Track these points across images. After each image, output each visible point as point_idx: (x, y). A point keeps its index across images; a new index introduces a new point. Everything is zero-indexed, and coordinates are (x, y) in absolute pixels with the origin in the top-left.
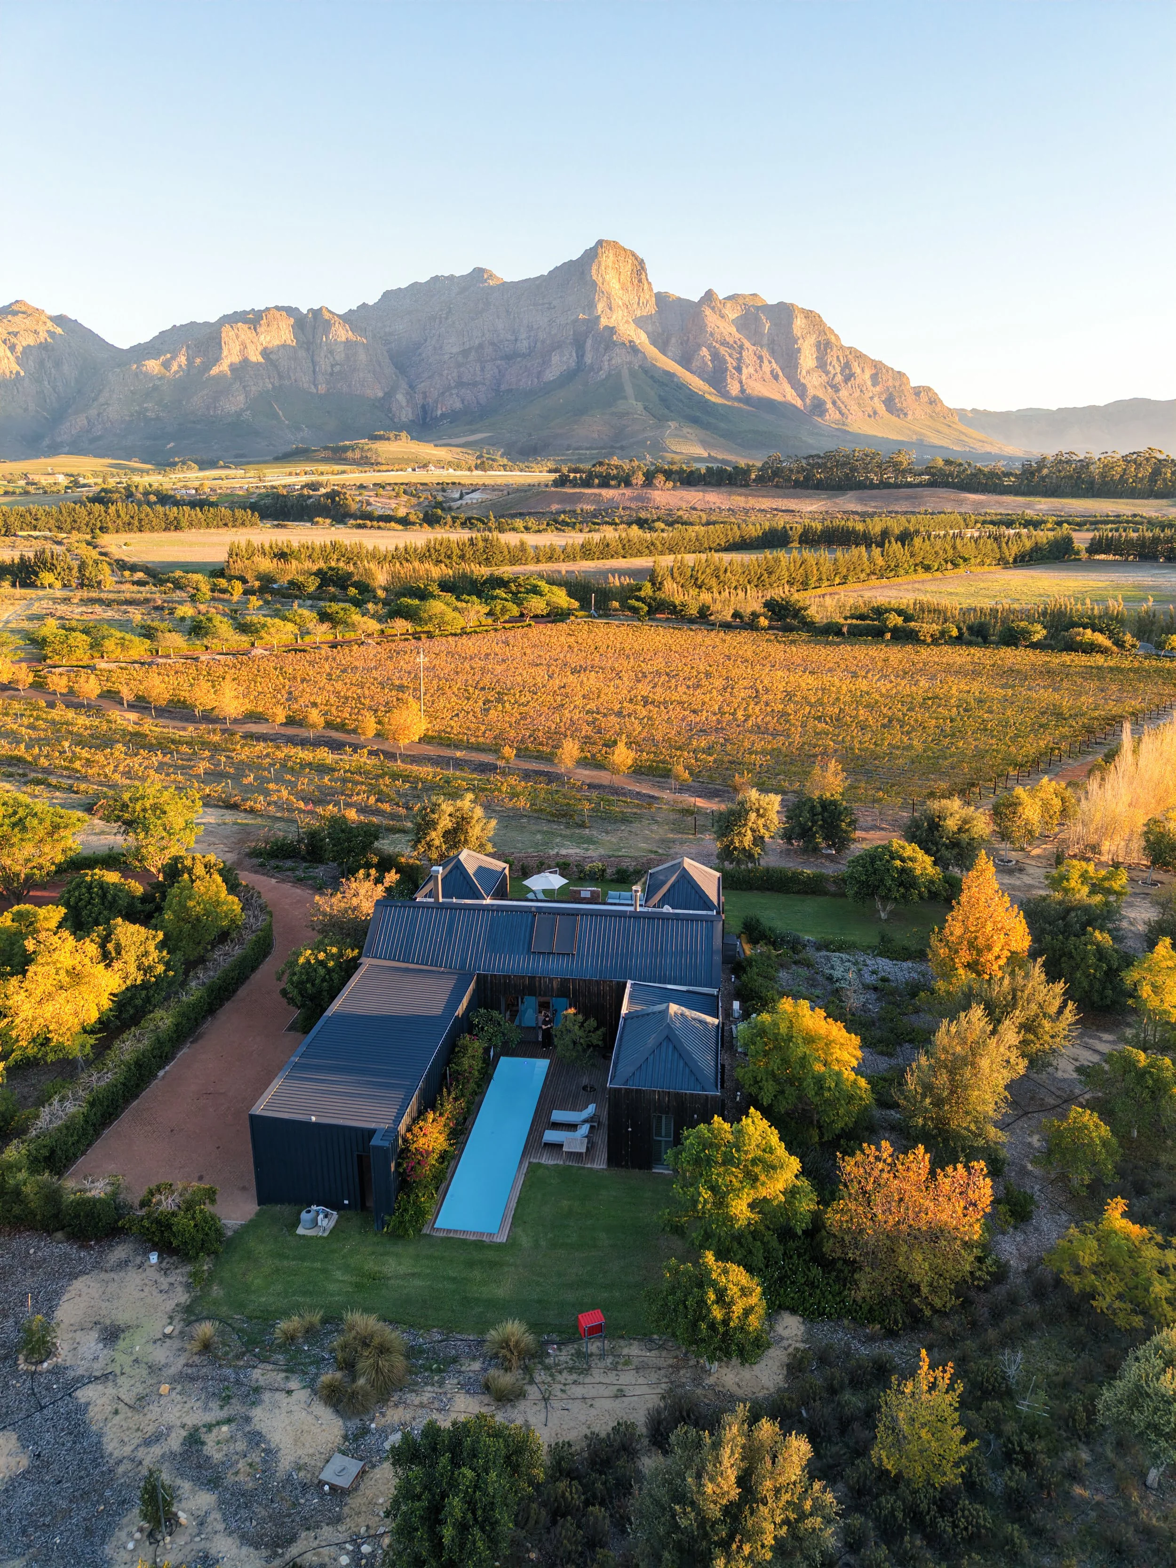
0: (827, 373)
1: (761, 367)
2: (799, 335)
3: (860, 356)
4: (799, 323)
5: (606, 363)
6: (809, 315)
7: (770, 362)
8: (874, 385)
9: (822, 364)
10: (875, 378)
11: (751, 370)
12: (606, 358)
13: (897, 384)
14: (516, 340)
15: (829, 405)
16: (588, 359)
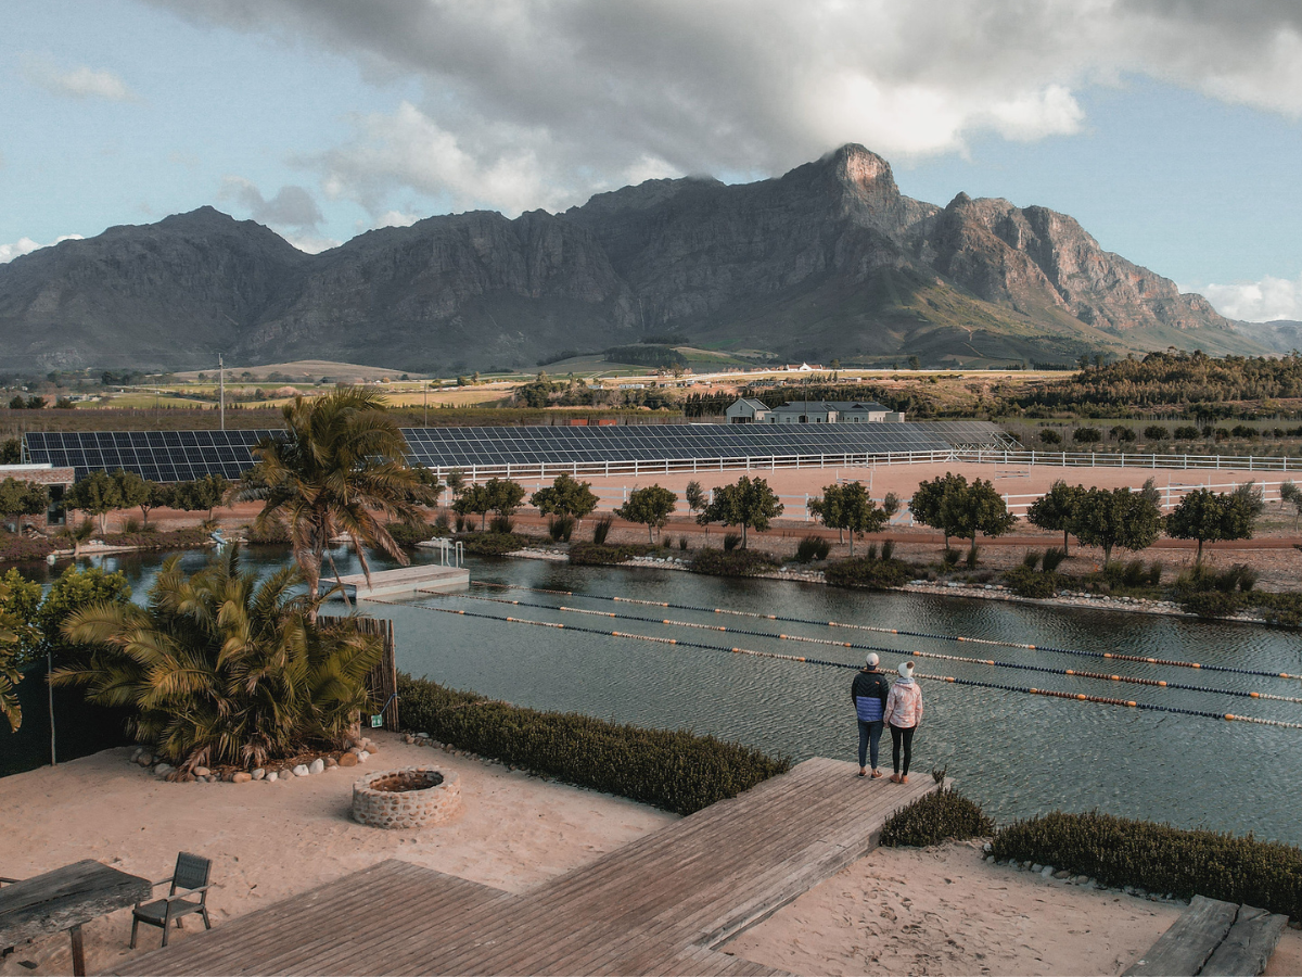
0: (1089, 279)
1: (1025, 272)
2: (1056, 239)
3: (1122, 262)
4: (1055, 226)
5: (865, 266)
6: (1064, 219)
7: (1034, 267)
8: (1141, 290)
9: (1083, 269)
10: (1141, 284)
11: (1015, 274)
12: (864, 259)
13: (1165, 291)
14: (750, 243)
15: (1096, 313)
16: (839, 262)
